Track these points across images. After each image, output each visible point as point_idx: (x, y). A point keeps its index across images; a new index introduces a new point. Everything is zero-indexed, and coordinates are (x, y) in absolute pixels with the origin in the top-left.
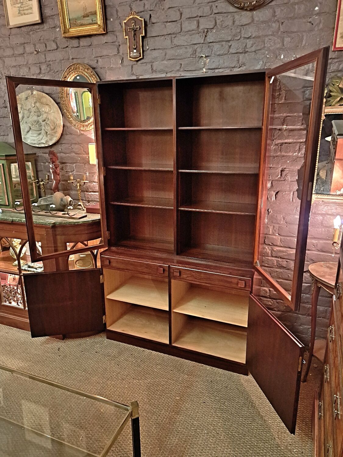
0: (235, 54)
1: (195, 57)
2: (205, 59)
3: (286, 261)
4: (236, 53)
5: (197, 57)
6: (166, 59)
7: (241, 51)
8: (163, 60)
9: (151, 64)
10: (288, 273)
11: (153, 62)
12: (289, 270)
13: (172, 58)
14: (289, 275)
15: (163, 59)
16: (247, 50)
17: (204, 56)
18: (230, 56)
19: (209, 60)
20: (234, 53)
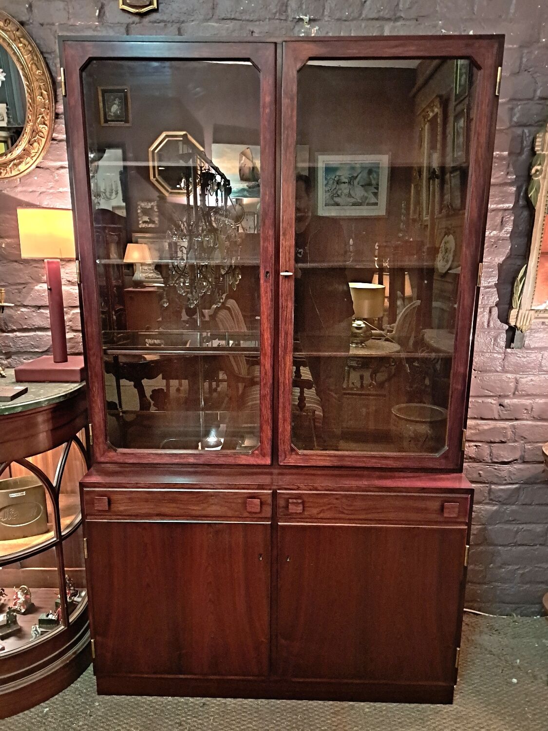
0: (374, 22)
1: (286, 20)
2: (308, 26)
3: (476, 446)
4: (377, 19)
5: (290, 19)
6: (215, 17)
7: (387, 16)
8: (207, 20)
9: (178, 25)
10: (479, 468)
11: (183, 22)
12: (481, 462)
13: (229, 16)
14: (480, 472)
15: (209, 17)
16: (398, 14)
17: (306, 18)
18: (363, 25)
19: (317, 28)
20: (372, 19)
